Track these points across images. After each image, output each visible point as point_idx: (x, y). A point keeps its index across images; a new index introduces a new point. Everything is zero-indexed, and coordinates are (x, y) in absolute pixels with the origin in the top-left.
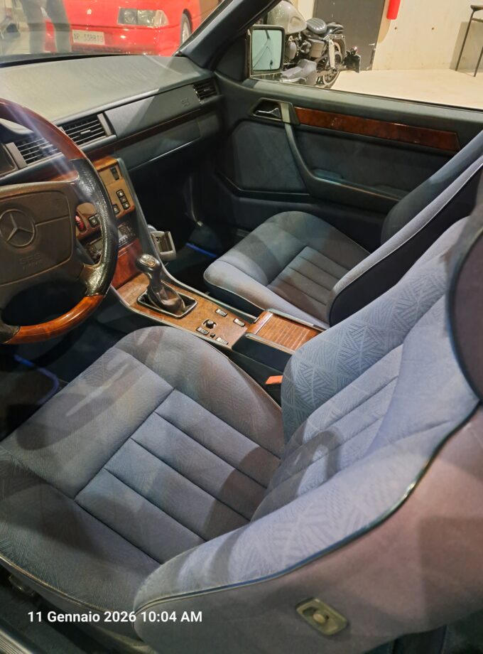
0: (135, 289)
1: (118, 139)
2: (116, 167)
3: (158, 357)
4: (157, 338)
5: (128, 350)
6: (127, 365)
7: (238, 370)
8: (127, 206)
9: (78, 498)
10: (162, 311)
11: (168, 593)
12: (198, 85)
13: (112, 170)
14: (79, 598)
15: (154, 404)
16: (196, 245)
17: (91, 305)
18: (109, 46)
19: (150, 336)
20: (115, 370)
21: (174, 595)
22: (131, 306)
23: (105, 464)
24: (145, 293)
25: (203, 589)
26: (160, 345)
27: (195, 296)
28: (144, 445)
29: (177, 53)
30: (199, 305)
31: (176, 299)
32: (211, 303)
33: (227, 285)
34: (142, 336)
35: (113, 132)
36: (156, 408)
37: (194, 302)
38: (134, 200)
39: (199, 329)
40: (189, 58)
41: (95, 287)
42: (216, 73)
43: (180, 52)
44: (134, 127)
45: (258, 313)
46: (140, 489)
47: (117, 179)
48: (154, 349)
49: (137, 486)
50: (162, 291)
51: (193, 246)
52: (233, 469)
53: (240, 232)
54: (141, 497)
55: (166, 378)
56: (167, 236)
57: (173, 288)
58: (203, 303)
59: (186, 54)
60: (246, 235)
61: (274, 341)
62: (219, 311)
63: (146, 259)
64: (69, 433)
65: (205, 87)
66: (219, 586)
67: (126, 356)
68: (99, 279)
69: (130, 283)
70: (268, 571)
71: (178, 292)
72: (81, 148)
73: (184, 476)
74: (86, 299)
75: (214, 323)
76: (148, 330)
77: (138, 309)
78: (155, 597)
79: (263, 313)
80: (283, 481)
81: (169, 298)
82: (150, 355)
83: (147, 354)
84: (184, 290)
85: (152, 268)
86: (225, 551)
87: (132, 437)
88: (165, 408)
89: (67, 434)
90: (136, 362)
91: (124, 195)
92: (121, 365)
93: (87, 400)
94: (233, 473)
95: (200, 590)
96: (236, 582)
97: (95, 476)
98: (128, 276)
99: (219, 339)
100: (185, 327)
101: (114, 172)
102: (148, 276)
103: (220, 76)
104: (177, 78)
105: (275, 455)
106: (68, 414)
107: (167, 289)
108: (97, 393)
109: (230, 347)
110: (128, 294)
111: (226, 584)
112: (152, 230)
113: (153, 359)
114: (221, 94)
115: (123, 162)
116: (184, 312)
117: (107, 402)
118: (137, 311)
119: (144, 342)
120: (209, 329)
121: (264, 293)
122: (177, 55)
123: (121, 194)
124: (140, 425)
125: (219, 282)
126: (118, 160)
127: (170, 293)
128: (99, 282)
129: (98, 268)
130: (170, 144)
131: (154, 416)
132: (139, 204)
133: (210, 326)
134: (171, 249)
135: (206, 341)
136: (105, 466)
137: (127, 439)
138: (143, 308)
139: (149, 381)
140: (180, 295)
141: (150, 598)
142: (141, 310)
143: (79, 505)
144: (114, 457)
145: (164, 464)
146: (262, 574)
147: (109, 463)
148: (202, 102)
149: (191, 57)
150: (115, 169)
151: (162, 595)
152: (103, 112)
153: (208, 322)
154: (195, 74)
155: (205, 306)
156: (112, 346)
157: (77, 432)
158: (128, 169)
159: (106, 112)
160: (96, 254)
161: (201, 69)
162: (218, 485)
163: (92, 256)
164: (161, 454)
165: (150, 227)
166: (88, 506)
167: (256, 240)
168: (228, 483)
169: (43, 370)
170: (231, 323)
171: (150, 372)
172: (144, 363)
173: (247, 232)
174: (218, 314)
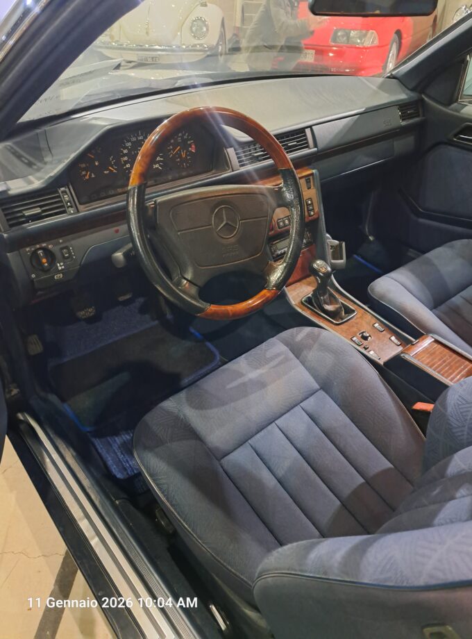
0: (302, 290)
1: (318, 152)
2: (311, 177)
3: (312, 355)
4: (315, 338)
5: (287, 344)
6: (283, 356)
7: (386, 387)
8: (312, 213)
9: (223, 461)
10: (322, 314)
11: (295, 570)
12: (402, 106)
13: (306, 180)
14: (209, 548)
15: (300, 398)
16: (362, 258)
17: (268, 297)
18: (317, 63)
19: (308, 335)
20: (272, 359)
21: (300, 573)
22: (296, 305)
23: (250, 439)
24: (310, 295)
25: (330, 578)
26: (316, 346)
27: (356, 306)
28: (286, 432)
29: (389, 74)
30: (358, 316)
31: (337, 306)
32: (369, 317)
33: (390, 302)
34: (301, 334)
35: (316, 146)
36: (301, 402)
37: (353, 311)
38: (319, 208)
39: (354, 339)
40: (400, 81)
41: (274, 282)
42: (423, 96)
43: (392, 74)
44: (335, 143)
45: (418, 335)
46: (275, 470)
47: (309, 188)
48: (310, 348)
49: (272, 467)
50: (326, 296)
51: (359, 259)
52: (362, 481)
53: (411, 253)
54: (274, 478)
55: (316, 377)
56: (340, 246)
57: (337, 296)
58: (363, 315)
59: (398, 76)
60: (419, 256)
61: (430, 367)
62: (376, 325)
63: (319, 264)
64: (227, 403)
65: (408, 109)
66: (348, 580)
67: (283, 348)
68: (279, 275)
69: (298, 284)
70: (403, 582)
71: (341, 300)
72: (289, 156)
73: (315, 472)
74: (264, 291)
75: (370, 336)
76: (307, 330)
77: (300, 308)
78: (280, 569)
79: (424, 337)
80: (416, 507)
81: (331, 303)
82: (305, 352)
83: (303, 350)
84: (346, 299)
85: (323, 273)
86: (361, 550)
87: (276, 422)
88: (310, 404)
89: (223, 404)
90: (291, 355)
91: (312, 203)
92: (278, 355)
93: (245, 379)
94: (362, 485)
95: (327, 577)
96: (366, 581)
97: (239, 447)
98: (299, 277)
99: (372, 352)
100: (340, 334)
101: (308, 182)
102: (317, 280)
103: (426, 99)
104: (384, 98)
105: (408, 481)
106: (229, 387)
107: (331, 295)
108: (253, 375)
109: (381, 362)
110: (295, 293)
111: (355, 581)
112: (328, 238)
113: (306, 357)
114: (424, 116)
115: (318, 174)
116: (342, 319)
117: (261, 384)
118: (300, 310)
119: (302, 340)
120: (362, 340)
121: (427, 316)
122: (389, 77)
123: (310, 202)
124: (285, 413)
125: (383, 297)
126: (314, 171)
127: (332, 299)
128: (278, 279)
129: (281, 266)
130: (364, 161)
131: (298, 409)
132: (323, 213)
133: (365, 338)
134: (342, 259)
135: (359, 351)
136: (249, 441)
137: (272, 423)
138: (306, 308)
139: (300, 376)
140: (342, 303)
141: (276, 569)
142: (303, 310)
143: (222, 467)
144: (258, 435)
145: (300, 457)
146: (396, 583)
147: (253, 439)
148: (404, 123)
149: (402, 80)
150: (309, 179)
151: (288, 570)
152: (310, 127)
153: (364, 334)
154: (402, 96)
155: (364, 319)
156: (273, 337)
157: (232, 404)
158: (321, 180)
159: (313, 127)
160: (276, 253)
161: (409, 92)
162: (346, 492)
163: (272, 254)
164: (298, 446)
165: (328, 235)
166: (230, 471)
167: (429, 263)
168: (355, 493)
169: (208, 344)
170: (386, 340)
171: (302, 368)
172: (298, 358)
173: (419, 253)
174: (376, 328)
